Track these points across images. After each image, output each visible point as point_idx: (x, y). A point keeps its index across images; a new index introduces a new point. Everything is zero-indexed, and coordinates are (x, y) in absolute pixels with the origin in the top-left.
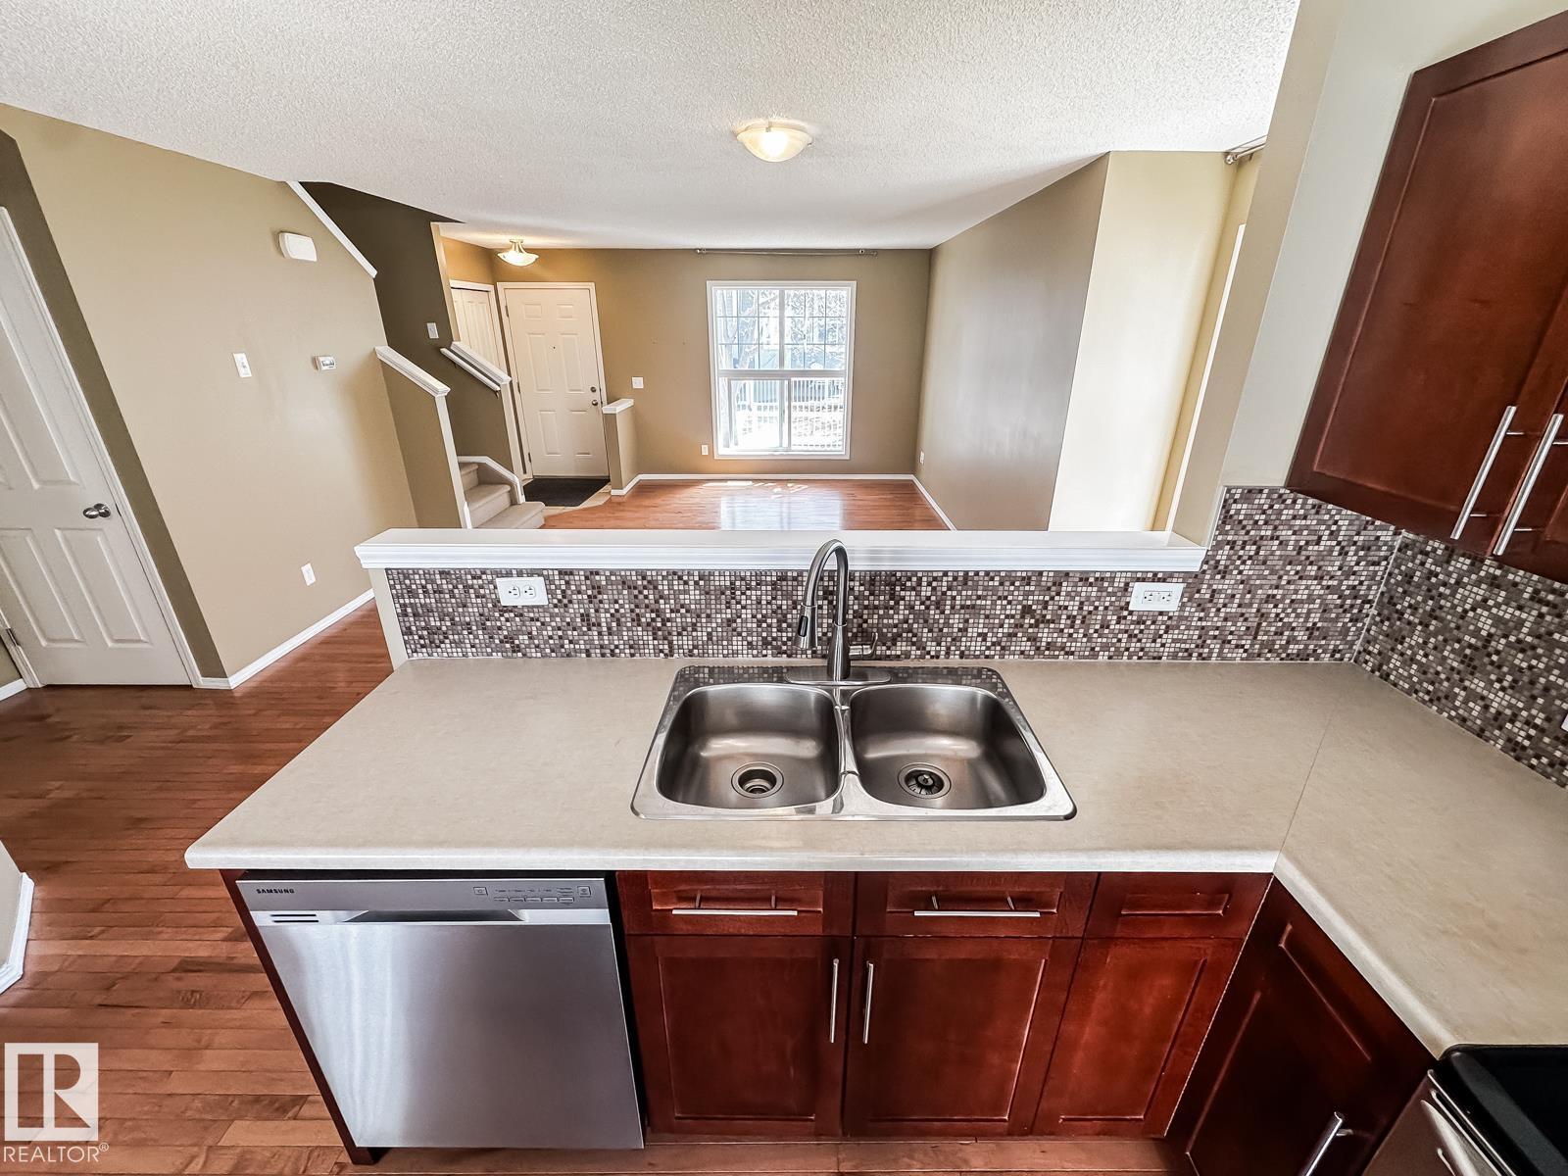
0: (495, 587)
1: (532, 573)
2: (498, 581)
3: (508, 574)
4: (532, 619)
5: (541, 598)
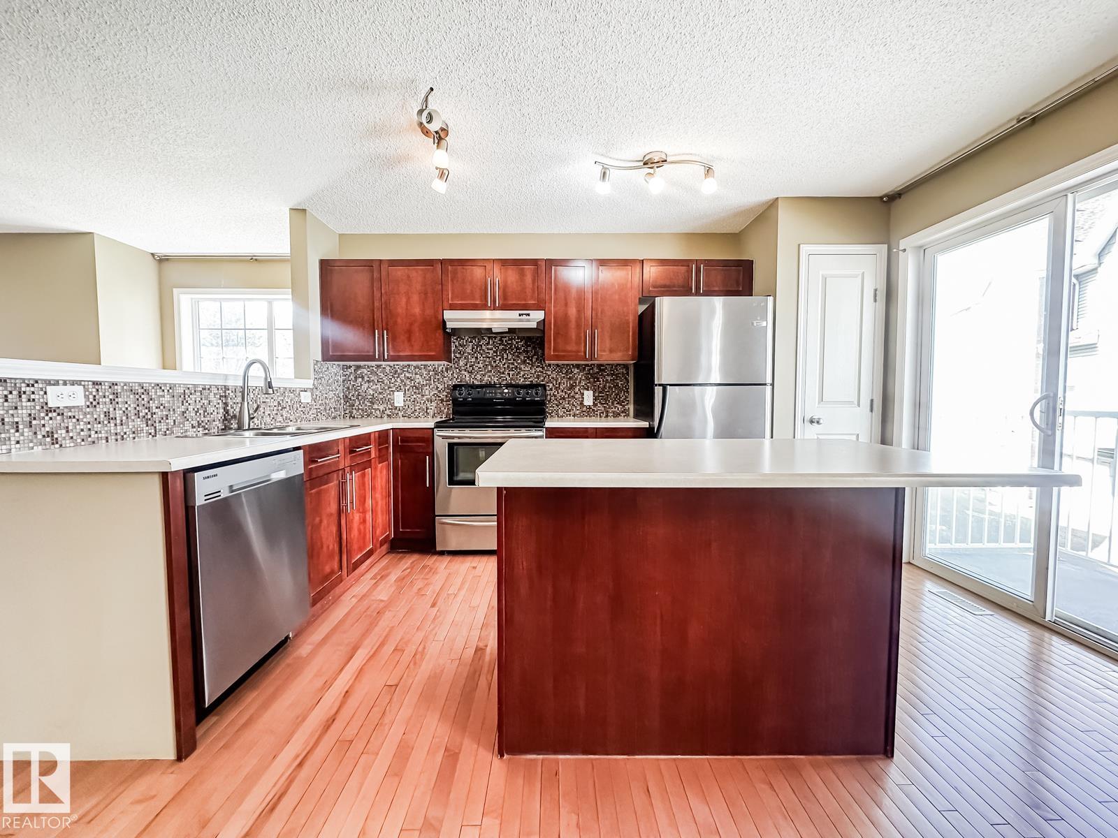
0: (45, 393)
2: (49, 389)
3: (56, 383)
4: (70, 417)
5: (80, 401)
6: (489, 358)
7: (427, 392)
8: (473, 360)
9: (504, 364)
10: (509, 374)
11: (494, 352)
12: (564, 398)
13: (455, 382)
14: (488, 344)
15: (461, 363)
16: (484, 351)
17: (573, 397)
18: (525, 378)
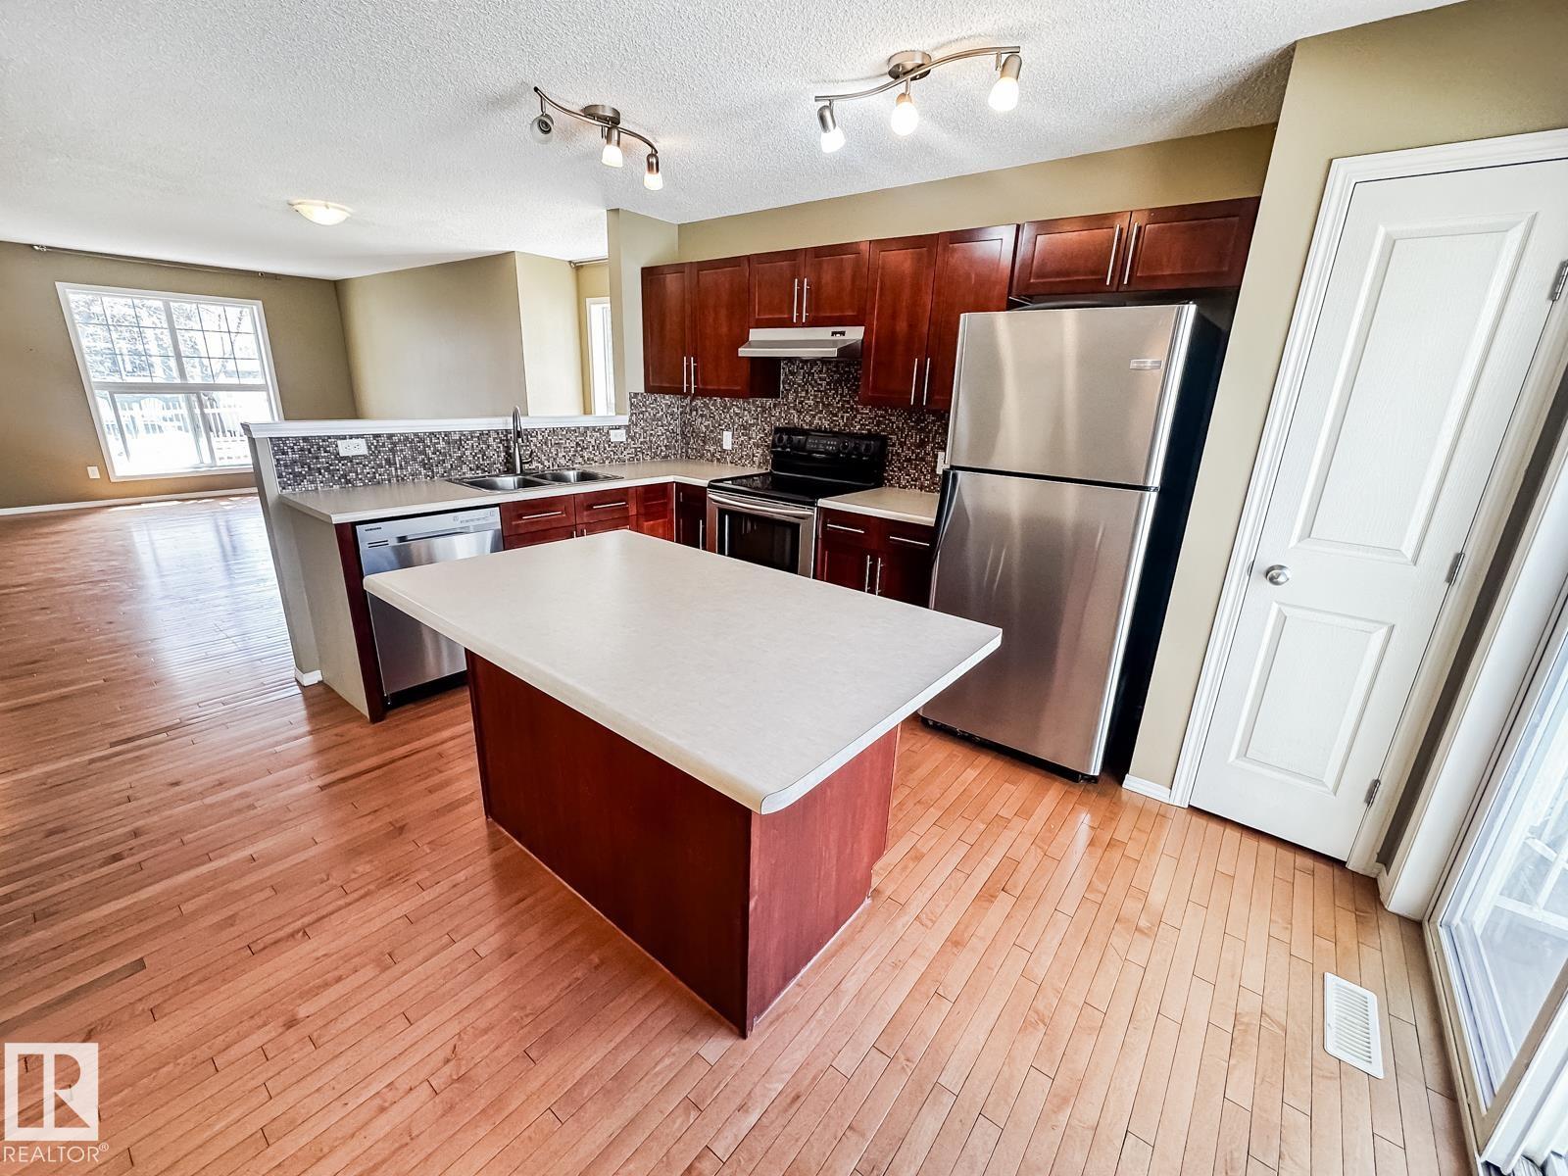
0: (337, 446)
1: (357, 437)
2: (339, 442)
3: (344, 438)
4: (357, 464)
5: (364, 451)
6: (821, 392)
7: (754, 436)
8: (803, 394)
9: (838, 403)
10: (842, 417)
11: (828, 384)
12: (909, 460)
13: (782, 423)
14: (821, 372)
15: (790, 397)
16: (816, 382)
17: (923, 459)
18: (861, 425)
